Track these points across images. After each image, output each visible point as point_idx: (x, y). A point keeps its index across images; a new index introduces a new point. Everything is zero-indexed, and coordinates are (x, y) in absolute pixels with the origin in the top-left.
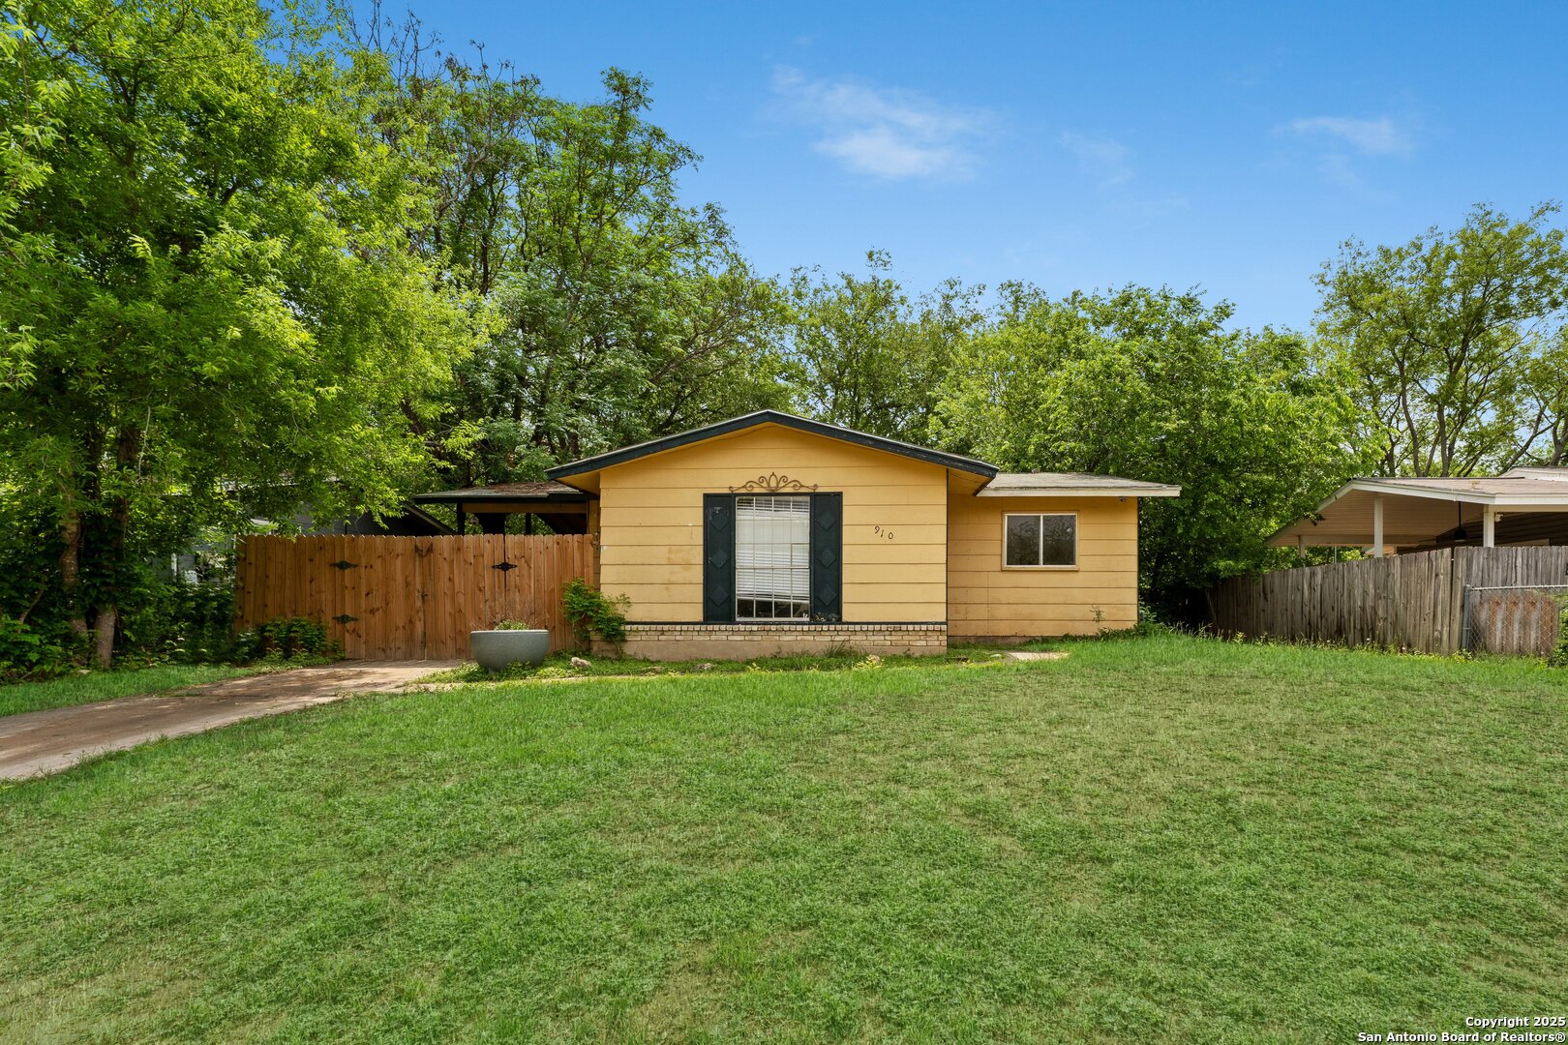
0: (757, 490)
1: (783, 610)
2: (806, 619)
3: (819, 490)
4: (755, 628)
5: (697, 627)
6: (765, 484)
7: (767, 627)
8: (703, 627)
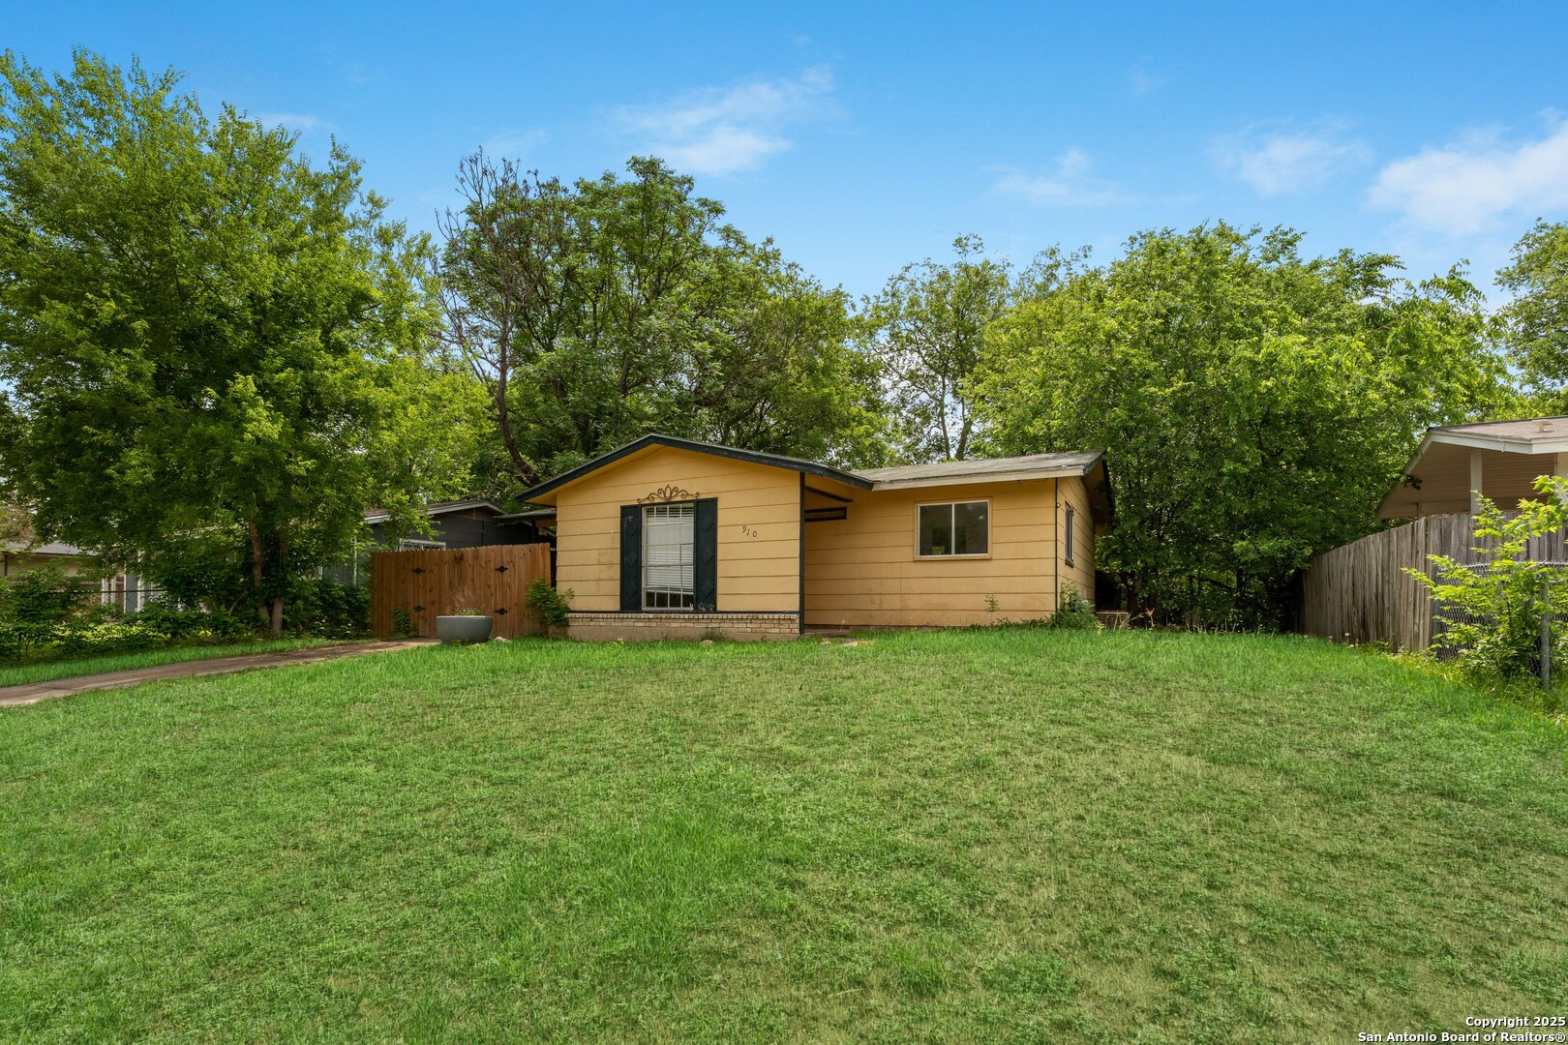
0: (657, 501)
1: (675, 600)
2: (691, 608)
3: (701, 497)
4: (651, 616)
5: (617, 615)
6: (662, 495)
7: (659, 615)
8: (621, 615)
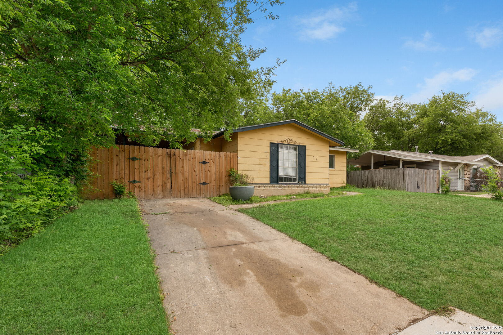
0: (284, 143)
1: (291, 180)
3: (300, 144)
5: (268, 185)
6: (286, 141)
8: (270, 185)
